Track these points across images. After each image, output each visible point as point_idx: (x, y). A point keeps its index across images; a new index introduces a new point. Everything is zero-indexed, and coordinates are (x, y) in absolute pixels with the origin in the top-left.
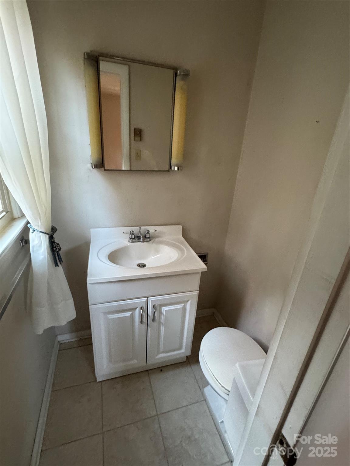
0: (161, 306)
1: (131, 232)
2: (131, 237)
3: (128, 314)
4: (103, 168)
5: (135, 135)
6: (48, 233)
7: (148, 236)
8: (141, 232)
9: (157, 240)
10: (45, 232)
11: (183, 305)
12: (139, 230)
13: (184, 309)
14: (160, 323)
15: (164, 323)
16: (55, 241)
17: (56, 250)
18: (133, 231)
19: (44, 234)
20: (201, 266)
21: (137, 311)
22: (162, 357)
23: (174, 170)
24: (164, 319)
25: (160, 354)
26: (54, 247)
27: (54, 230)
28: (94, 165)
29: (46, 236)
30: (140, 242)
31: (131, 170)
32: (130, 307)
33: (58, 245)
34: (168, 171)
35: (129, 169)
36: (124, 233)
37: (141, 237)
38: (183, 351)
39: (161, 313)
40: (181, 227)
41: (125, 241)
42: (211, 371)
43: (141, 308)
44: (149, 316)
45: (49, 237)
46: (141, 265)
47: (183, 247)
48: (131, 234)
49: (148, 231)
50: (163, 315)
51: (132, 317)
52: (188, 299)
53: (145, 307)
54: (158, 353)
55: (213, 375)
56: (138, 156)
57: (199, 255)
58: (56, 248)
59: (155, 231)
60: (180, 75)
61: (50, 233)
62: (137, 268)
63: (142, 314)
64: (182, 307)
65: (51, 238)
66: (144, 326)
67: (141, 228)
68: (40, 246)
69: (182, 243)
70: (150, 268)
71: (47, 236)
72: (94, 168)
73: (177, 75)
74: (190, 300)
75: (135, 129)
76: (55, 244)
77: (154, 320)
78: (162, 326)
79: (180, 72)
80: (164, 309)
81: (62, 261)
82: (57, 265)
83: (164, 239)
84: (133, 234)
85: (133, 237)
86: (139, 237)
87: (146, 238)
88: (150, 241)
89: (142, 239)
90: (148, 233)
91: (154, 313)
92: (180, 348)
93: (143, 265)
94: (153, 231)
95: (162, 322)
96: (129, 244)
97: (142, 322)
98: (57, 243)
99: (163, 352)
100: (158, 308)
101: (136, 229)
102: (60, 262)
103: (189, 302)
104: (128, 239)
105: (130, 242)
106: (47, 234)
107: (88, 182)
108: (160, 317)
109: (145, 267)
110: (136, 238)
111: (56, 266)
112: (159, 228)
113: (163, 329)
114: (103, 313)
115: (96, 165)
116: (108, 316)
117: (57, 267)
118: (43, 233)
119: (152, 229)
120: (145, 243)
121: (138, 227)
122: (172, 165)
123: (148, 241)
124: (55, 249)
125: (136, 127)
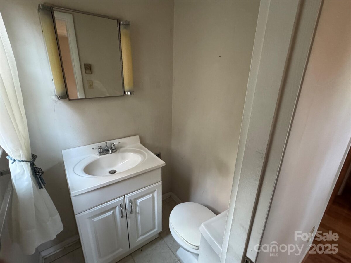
0: (136, 199)
1: (99, 147)
2: (99, 151)
3: (110, 213)
4: (68, 98)
5: (85, 70)
6: (29, 160)
7: (114, 148)
8: (108, 146)
9: (121, 149)
10: (26, 160)
11: (152, 194)
12: (106, 144)
13: (153, 197)
14: (136, 213)
15: (139, 212)
16: (37, 167)
17: (39, 174)
18: (101, 146)
19: (25, 163)
20: (161, 162)
21: (117, 209)
22: (141, 239)
23: (128, 95)
24: (139, 210)
25: (140, 237)
26: (36, 172)
27: (34, 157)
28: (60, 97)
29: (27, 164)
30: (109, 153)
31: (85, 99)
32: (111, 207)
33: (40, 170)
34: (123, 96)
35: (84, 97)
36: (93, 149)
37: (109, 149)
38: (156, 229)
39: (136, 205)
40: (138, 137)
41: (95, 156)
42: (181, 237)
43: (120, 205)
44: (127, 210)
45: (30, 164)
46: (112, 172)
47: (143, 151)
48: (99, 149)
49: (113, 144)
50: (138, 205)
51: (114, 215)
52: (154, 190)
53: (123, 204)
54: (138, 238)
55: (184, 239)
56: (91, 85)
57: (156, 154)
58: (39, 173)
59: (119, 143)
60: (123, 24)
61: (31, 161)
62: (110, 175)
63: (122, 210)
64: (151, 196)
65: (32, 165)
66: (124, 219)
67: (107, 142)
68: (23, 174)
69: (141, 148)
70: (120, 173)
71: (29, 164)
72: (60, 99)
73: (121, 24)
74: (156, 190)
75: (85, 65)
76: (38, 169)
77: (131, 212)
78: (138, 215)
79: (123, 23)
80: (138, 201)
81: (45, 183)
82: (41, 187)
83: (128, 147)
84: (101, 148)
85: (102, 150)
86: (107, 149)
87: (114, 149)
88: (116, 151)
89: (110, 151)
90: (114, 146)
91: (131, 206)
92: (154, 228)
93: (114, 171)
94: (118, 143)
95: (138, 212)
96: (99, 157)
97: (122, 217)
98: (38, 168)
99: (141, 236)
100: (133, 202)
101: (103, 144)
102: (43, 184)
103: (156, 191)
104: (97, 153)
105: (99, 155)
106: (28, 162)
107: (54, 111)
108: (136, 208)
109: (116, 173)
110: (104, 151)
111: (40, 189)
112: (121, 140)
113: (139, 217)
114: (89, 218)
115: (62, 96)
116: (93, 220)
117: (42, 189)
118: (24, 161)
119: (116, 142)
120: (113, 154)
121: (105, 142)
122: (125, 91)
123: (114, 152)
124: (37, 174)
125: (86, 63)
